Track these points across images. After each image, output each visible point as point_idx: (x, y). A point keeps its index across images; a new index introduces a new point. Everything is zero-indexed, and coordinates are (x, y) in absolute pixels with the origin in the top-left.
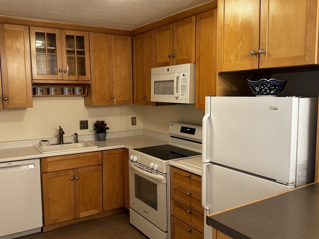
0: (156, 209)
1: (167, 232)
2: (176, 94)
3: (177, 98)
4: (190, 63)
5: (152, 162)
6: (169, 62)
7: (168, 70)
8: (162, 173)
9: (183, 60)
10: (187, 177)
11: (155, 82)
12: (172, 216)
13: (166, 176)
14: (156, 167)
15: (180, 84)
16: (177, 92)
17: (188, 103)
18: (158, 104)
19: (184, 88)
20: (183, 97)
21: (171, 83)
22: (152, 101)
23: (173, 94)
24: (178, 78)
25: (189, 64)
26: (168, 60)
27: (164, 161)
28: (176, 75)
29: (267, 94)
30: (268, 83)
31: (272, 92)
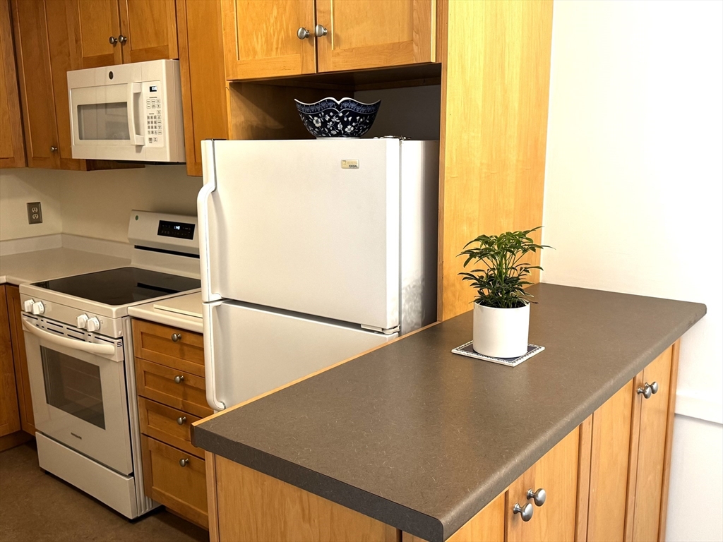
0: (102, 426)
1: (132, 475)
2: (135, 139)
3: (139, 148)
4: (167, 57)
5: (82, 312)
6: (112, 55)
7: (111, 76)
8: (110, 338)
9: (147, 50)
10: (174, 341)
11: (79, 107)
12: (144, 436)
13: (122, 344)
14: (93, 324)
15: (145, 112)
16: (138, 133)
17: (168, 160)
18: (93, 165)
19: (154, 120)
20: (154, 144)
21: (120, 110)
22: (73, 158)
23: (128, 138)
24: (137, 96)
25: (163, 61)
26: (109, 49)
27: (114, 309)
28: (132, 89)
29: (339, 135)
30: (339, 107)
31: (349, 129)
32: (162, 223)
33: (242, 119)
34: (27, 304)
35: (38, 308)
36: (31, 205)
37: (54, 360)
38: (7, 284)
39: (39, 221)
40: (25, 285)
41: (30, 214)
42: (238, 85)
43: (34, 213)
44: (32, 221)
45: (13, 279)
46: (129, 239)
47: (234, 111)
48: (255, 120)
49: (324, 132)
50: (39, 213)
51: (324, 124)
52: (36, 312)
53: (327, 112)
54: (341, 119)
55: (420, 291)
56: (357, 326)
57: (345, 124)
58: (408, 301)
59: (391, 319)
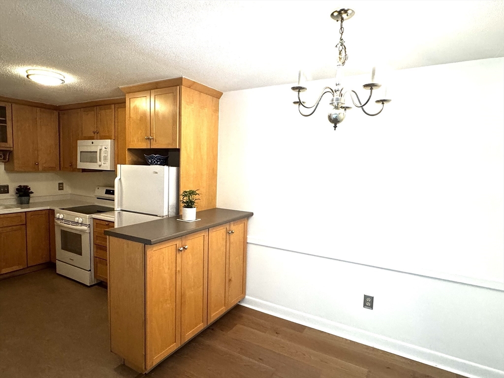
0: (81, 254)
1: (90, 270)
2: (99, 163)
3: (100, 166)
4: (111, 139)
5: (77, 217)
6: (93, 137)
7: (93, 143)
8: (86, 225)
9: (105, 136)
10: (107, 225)
11: (81, 152)
12: (95, 257)
13: (89, 227)
14: (80, 220)
15: (103, 155)
16: (100, 161)
17: (109, 170)
18: (84, 170)
19: (105, 158)
20: (105, 165)
21: (95, 153)
22: (78, 168)
23: (97, 162)
24: (101, 150)
25: (110, 140)
26: (92, 135)
27: (88, 215)
28: (99, 148)
29: (156, 164)
30: (156, 157)
31: (159, 163)
32: (107, 190)
33: (131, 159)
34: (57, 215)
35: (61, 216)
36: (59, 184)
37: (65, 234)
38: (50, 209)
39: (62, 189)
40: (56, 209)
41: (59, 187)
42: (130, 150)
43: (61, 186)
44: (59, 189)
45: (52, 208)
46: (95, 196)
47: (128, 157)
48: (135, 159)
49: (151, 164)
50: (63, 187)
51: (152, 161)
52: (61, 218)
53: (152, 159)
54: (156, 160)
55: (175, 206)
56: (157, 216)
57: (158, 162)
58: (171, 209)
59: (165, 213)
